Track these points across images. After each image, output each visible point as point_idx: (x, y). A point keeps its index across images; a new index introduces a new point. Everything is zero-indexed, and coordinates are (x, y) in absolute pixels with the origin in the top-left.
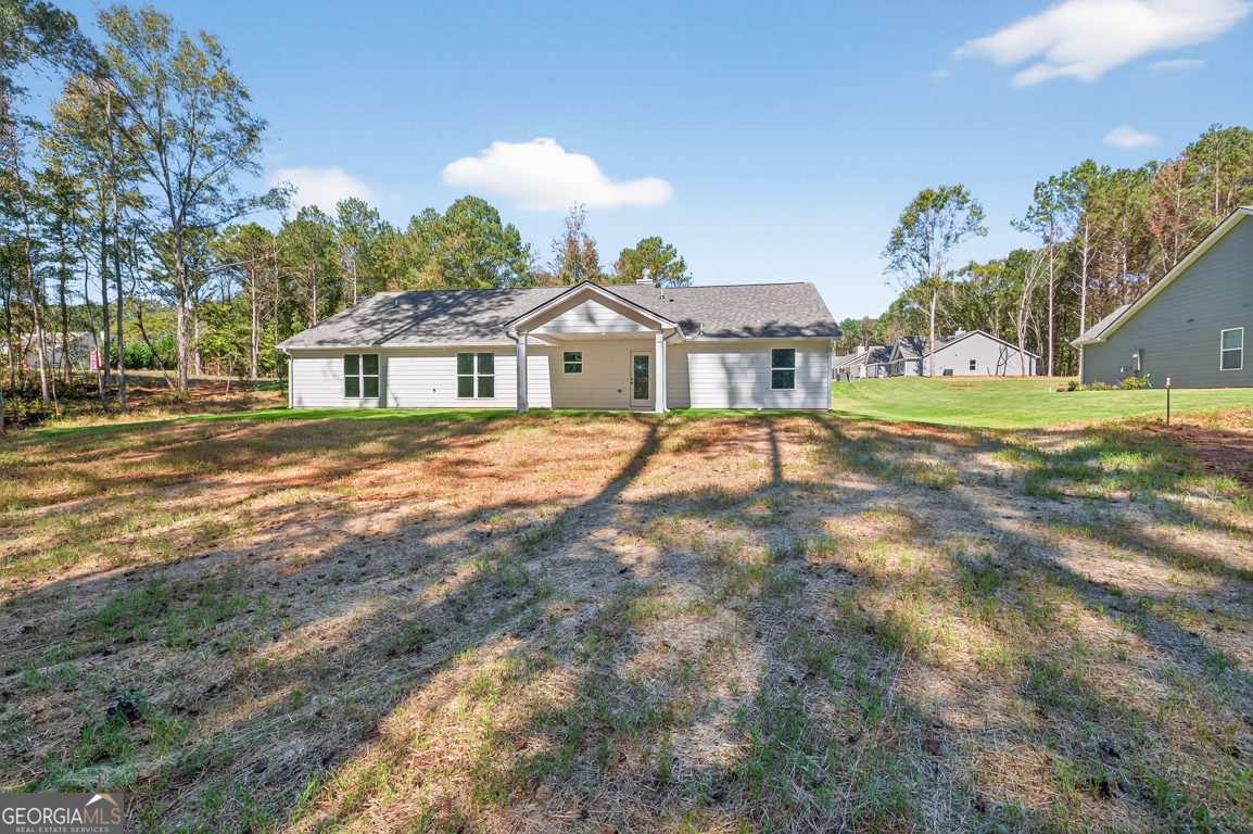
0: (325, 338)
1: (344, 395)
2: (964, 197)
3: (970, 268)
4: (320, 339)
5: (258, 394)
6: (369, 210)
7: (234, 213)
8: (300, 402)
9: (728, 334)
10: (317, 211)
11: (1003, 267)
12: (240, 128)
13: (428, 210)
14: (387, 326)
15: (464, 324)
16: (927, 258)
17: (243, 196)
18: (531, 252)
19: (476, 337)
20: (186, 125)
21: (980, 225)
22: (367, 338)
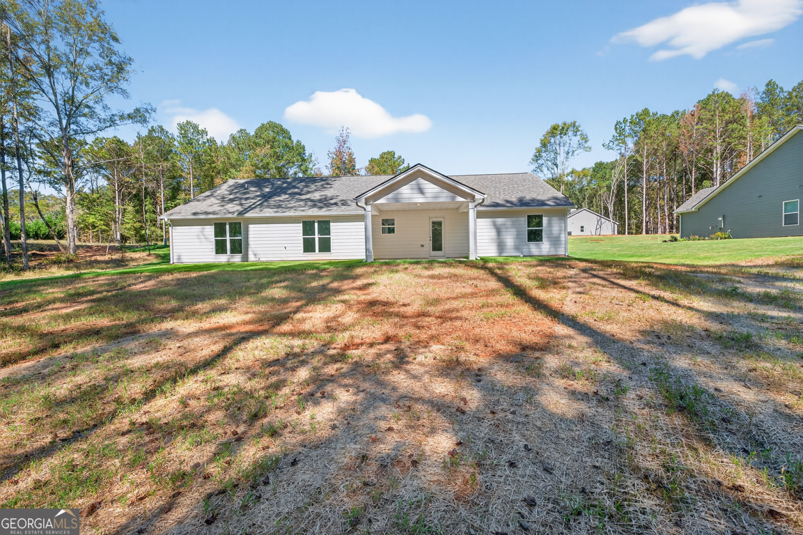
0: (198, 211)
1: (214, 253)
2: (577, 128)
3: (572, 172)
4: (194, 211)
5: (129, 255)
6: (200, 129)
7: (108, 124)
8: (179, 259)
9: (497, 205)
10: (163, 129)
11: (591, 172)
12: (110, 63)
13: (241, 130)
14: (243, 202)
15: (302, 200)
16: (556, 165)
17: (114, 112)
18: (313, 159)
19: (315, 209)
20: (68, 58)
21: (586, 145)
22: (231, 210)
